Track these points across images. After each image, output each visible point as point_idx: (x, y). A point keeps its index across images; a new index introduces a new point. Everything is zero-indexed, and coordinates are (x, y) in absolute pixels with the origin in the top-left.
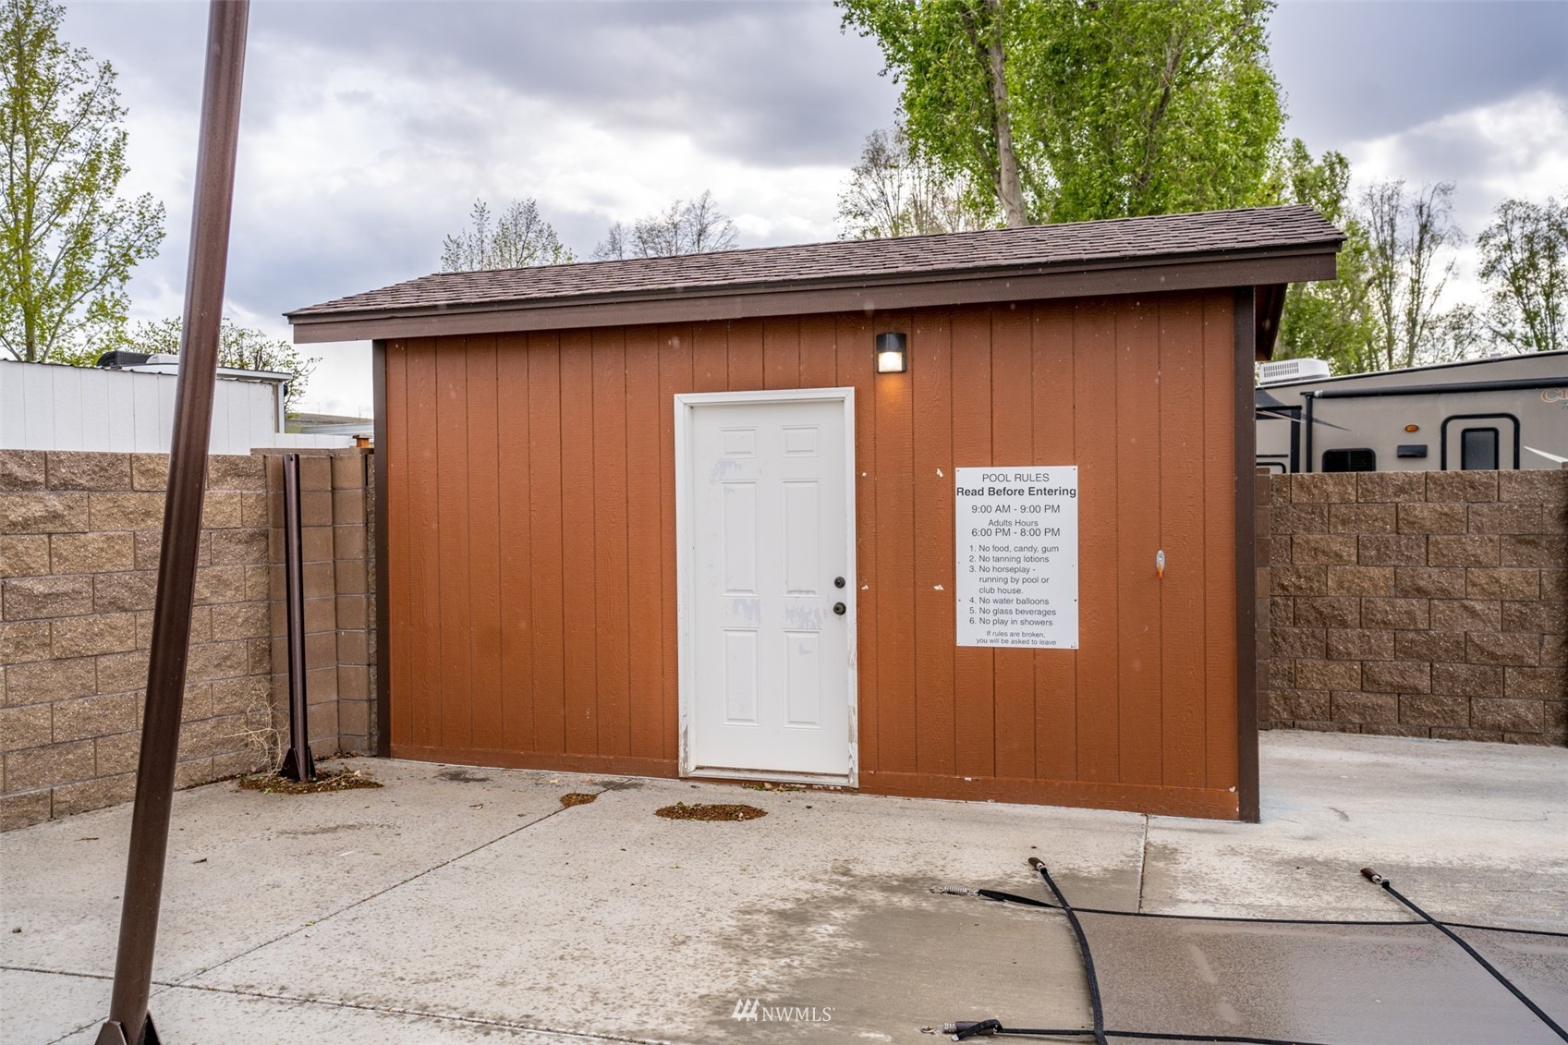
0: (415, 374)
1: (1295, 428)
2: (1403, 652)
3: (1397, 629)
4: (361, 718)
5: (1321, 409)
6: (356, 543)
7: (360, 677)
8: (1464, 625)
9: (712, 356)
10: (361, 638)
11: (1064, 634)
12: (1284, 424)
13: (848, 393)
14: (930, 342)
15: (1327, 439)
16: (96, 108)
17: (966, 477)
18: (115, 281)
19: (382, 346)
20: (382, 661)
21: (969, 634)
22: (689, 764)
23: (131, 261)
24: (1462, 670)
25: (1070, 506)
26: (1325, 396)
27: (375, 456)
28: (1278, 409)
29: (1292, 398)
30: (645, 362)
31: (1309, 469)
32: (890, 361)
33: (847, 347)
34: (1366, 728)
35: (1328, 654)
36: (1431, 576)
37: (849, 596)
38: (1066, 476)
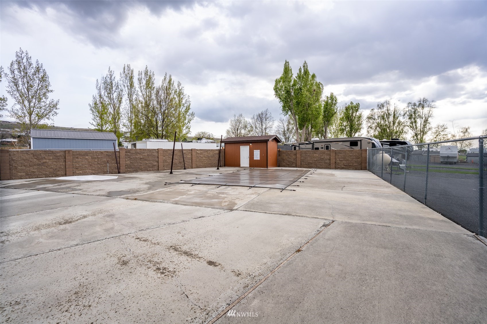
0: (227, 145)
1: (312, 145)
2: (288, 162)
3: (288, 160)
4: (223, 164)
5: (315, 143)
6: (223, 154)
7: (223, 162)
8: (292, 160)
9: (242, 144)
10: (224, 160)
11: (259, 159)
12: (311, 145)
13: (249, 146)
14: (253, 144)
15: (315, 147)
16: (187, 101)
17: (255, 151)
18: (189, 123)
19: (225, 144)
20: (225, 161)
21: (255, 159)
22: (241, 166)
23: (191, 121)
24: (291, 163)
25: (259, 152)
26: (315, 142)
27: (224, 149)
28: (311, 143)
29: (312, 142)
30: (239, 144)
31: (314, 150)
32: (251, 144)
33: (249, 144)
34: (286, 167)
35: (284, 162)
36: (290, 157)
37: (249, 157)
38: (259, 151)
